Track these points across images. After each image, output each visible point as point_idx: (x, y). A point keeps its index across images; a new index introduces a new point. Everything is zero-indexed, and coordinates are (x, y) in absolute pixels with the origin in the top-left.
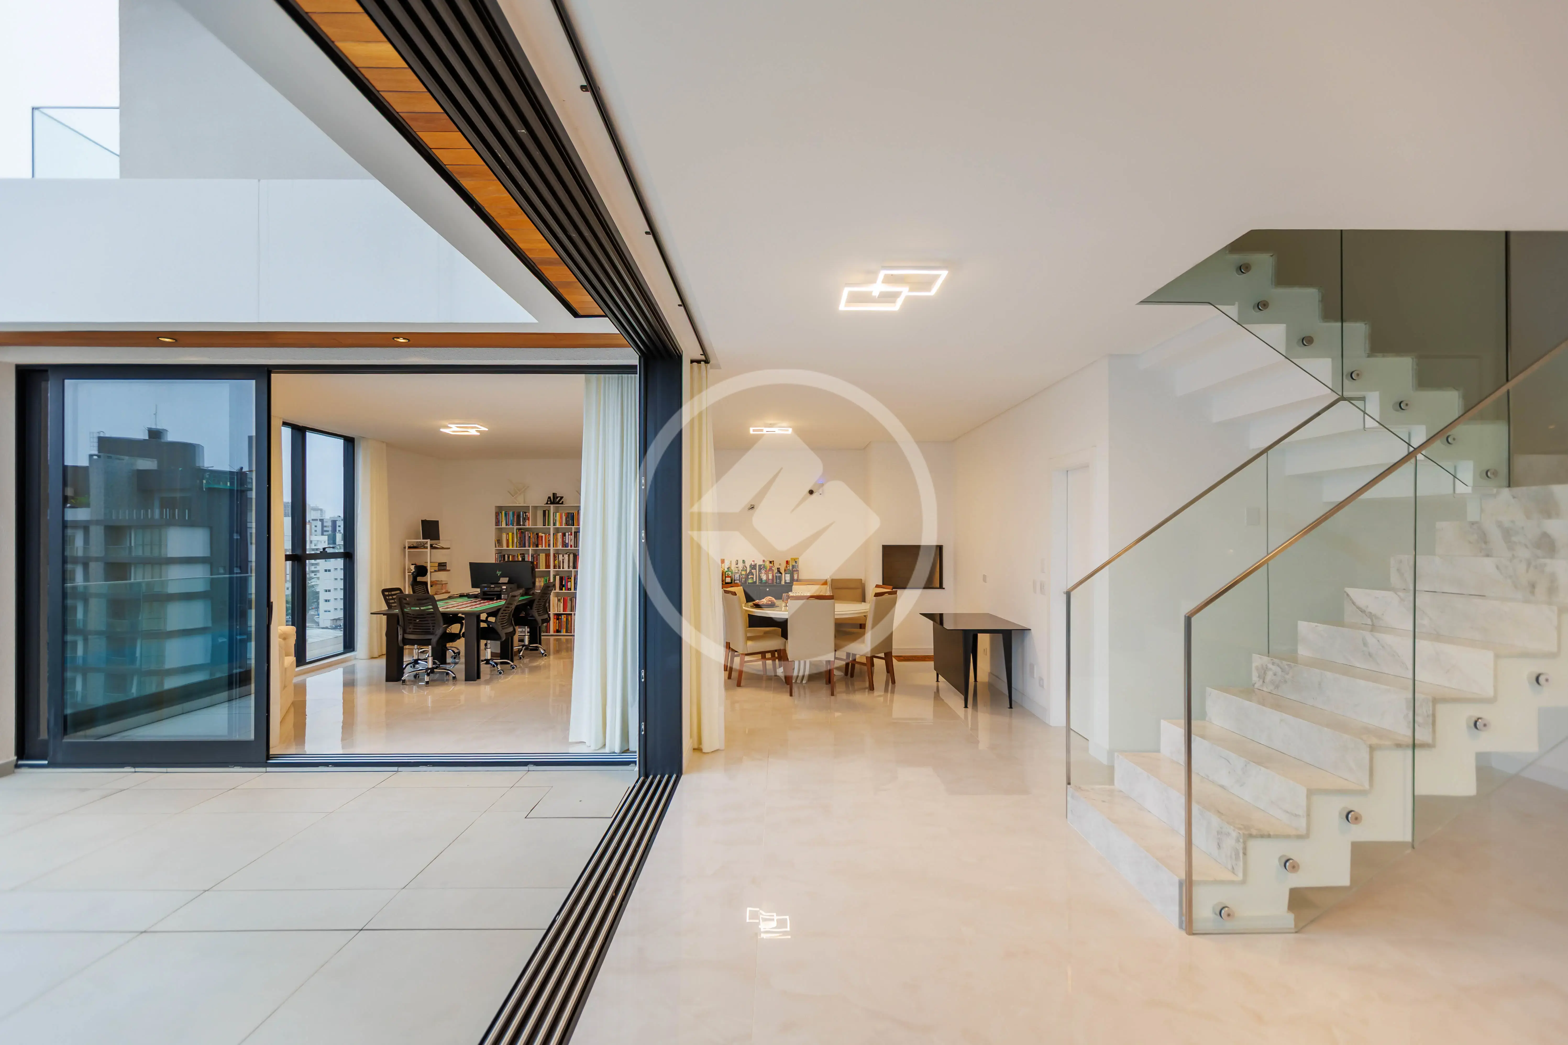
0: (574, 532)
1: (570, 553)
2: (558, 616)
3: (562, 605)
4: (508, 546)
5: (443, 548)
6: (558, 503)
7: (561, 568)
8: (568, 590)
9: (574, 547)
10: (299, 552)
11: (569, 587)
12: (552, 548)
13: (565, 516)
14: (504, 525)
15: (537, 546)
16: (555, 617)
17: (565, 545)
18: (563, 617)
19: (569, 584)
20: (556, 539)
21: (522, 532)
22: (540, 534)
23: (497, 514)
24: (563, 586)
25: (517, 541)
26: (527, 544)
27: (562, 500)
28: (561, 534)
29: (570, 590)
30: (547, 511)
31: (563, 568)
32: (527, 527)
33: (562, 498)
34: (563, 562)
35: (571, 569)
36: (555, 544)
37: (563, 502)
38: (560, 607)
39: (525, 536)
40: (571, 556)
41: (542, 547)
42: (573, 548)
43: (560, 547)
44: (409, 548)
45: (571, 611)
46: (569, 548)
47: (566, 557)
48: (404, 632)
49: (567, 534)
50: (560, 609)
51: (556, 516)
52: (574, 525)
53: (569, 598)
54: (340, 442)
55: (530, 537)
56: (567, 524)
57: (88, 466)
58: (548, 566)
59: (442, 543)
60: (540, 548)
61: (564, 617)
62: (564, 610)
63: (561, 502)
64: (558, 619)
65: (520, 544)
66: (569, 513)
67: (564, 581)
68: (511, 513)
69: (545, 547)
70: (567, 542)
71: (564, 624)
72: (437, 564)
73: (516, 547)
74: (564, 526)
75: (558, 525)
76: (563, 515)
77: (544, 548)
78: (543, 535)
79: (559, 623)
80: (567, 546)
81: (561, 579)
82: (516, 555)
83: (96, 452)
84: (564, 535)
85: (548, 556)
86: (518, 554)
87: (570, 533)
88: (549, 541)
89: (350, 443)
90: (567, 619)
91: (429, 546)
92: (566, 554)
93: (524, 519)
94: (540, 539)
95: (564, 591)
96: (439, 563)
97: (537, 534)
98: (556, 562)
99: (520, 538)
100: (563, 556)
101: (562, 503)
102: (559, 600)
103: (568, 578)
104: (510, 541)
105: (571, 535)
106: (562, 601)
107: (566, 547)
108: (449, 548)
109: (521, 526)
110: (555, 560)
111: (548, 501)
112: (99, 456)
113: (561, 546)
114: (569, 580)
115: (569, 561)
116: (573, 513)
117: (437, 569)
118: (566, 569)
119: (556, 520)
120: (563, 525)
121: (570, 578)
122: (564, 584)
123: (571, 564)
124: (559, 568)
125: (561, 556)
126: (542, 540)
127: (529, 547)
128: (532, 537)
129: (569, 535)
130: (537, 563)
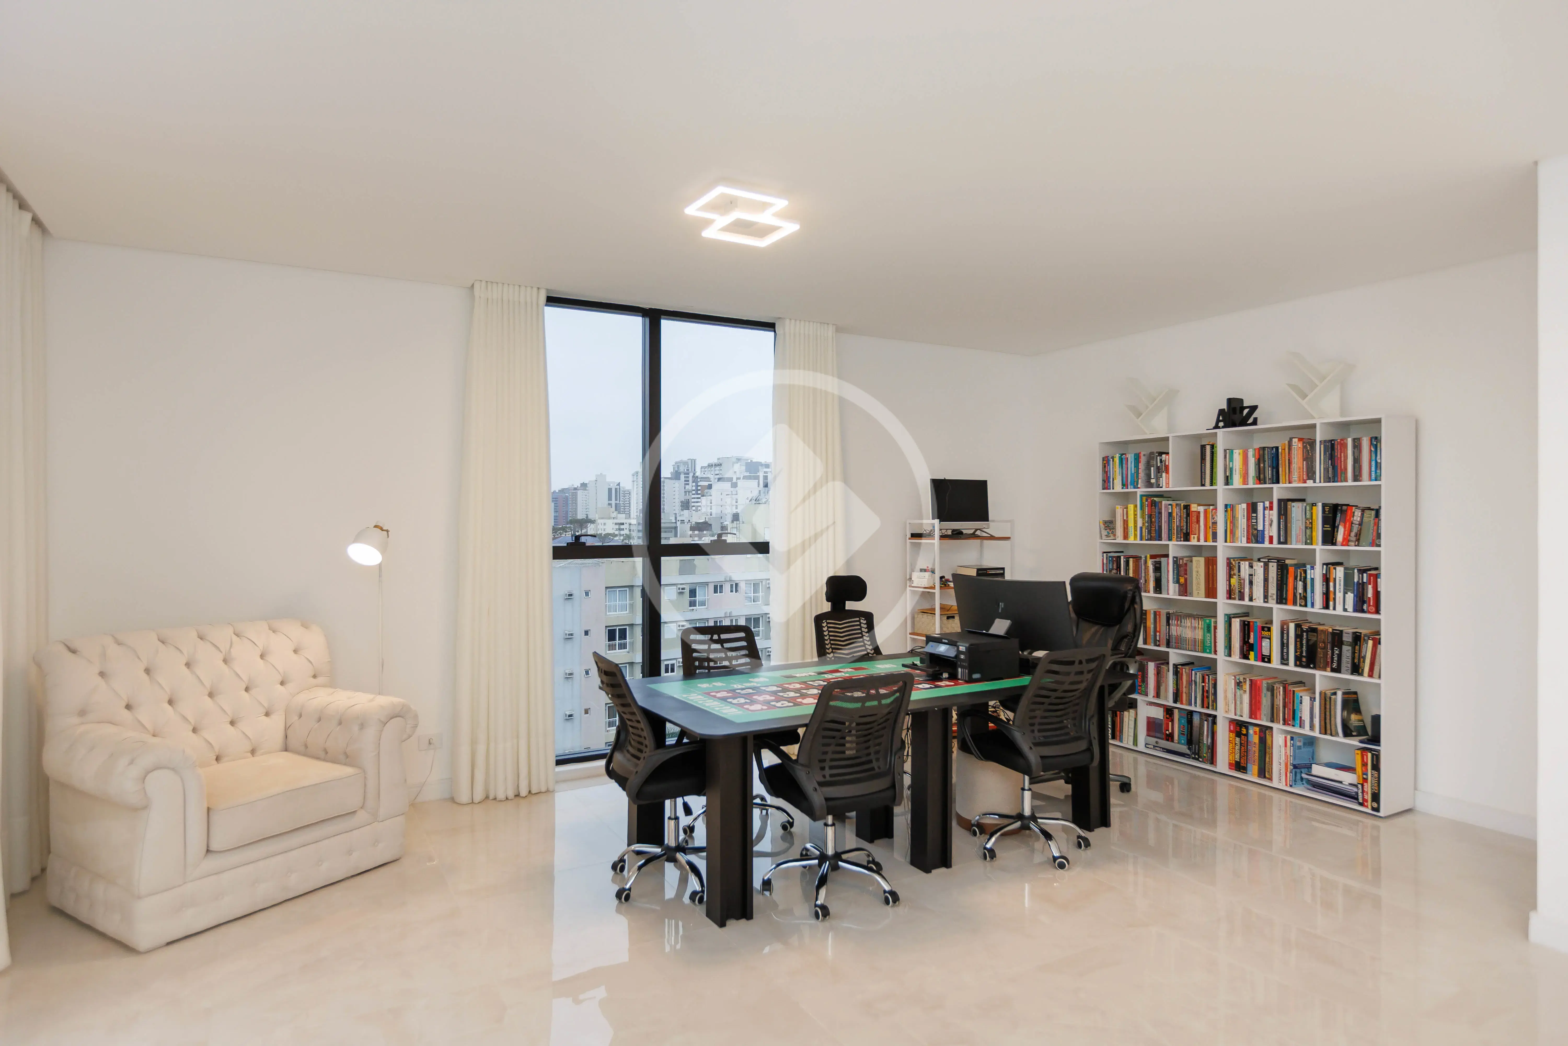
0: (1280, 501)
1: (1269, 560)
2: (1239, 728)
3: (1246, 698)
4: (1126, 537)
5: (992, 538)
6: (1243, 423)
7: (1247, 598)
8: (1263, 661)
9: (1280, 543)
11: (1265, 652)
12: (1220, 543)
13: (1254, 456)
14: (1118, 488)
15: (1187, 537)
16: (1232, 729)
17: (1255, 536)
18: (1251, 731)
19: (1265, 643)
20: (1232, 521)
21: (1152, 502)
22: (1194, 508)
23: (1106, 461)
24: (1251, 647)
25: (1143, 524)
26: (1164, 534)
27: (1254, 416)
28: (1244, 506)
29: (1269, 661)
30: (1208, 448)
31: (1251, 599)
32: (1164, 489)
33: (1254, 408)
34: (1251, 583)
35: (1271, 603)
36: (1230, 534)
37: (1255, 420)
38: (1241, 703)
39: (1160, 513)
40: (1273, 568)
41: (1199, 540)
42: (1275, 545)
43: (1242, 542)
44: (912, 536)
45: (1272, 721)
46: (1267, 544)
47: (1259, 568)
49: (1260, 507)
50: (1241, 710)
51: (1231, 460)
52: (1278, 482)
53: (1264, 685)
55: (1170, 514)
56: (1260, 479)
58: (1211, 591)
59: (993, 527)
60: (1194, 542)
61: (1255, 733)
62: (1253, 713)
63: (1251, 421)
64: (1239, 734)
65: (1150, 532)
66: (1264, 448)
67: (1252, 634)
68: (1131, 457)
69: (1206, 541)
70: (1260, 528)
71: (1254, 750)
72: (975, 571)
73: (1141, 539)
74: (1251, 485)
75: (1237, 482)
76: (1251, 453)
77: (1202, 543)
78: (1201, 509)
79: (1241, 744)
80: (1260, 539)
81: (1246, 628)
82: (1143, 559)
84: (1252, 508)
85: (1211, 563)
86: (1146, 557)
87: (1267, 504)
88: (1215, 523)
90: (1263, 741)
92: (1259, 560)
93: (1159, 470)
94: (1194, 519)
95: (1252, 661)
96: (978, 570)
97: (1187, 507)
98: (1234, 581)
99: (1150, 516)
100: (1251, 566)
101: (1253, 423)
102: (1239, 684)
103: (1263, 628)
104: (1131, 524)
105: (1271, 508)
106: (1247, 687)
107: (1257, 542)
108: (1008, 538)
109: (1152, 487)
110: (1230, 576)
111: (1218, 421)
113: (1244, 539)
114: (1265, 633)
115: (1266, 580)
116: (1277, 448)
118: (1259, 602)
119: (1231, 470)
120: (1251, 480)
121: (1269, 629)
122: (1251, 641)
123: (1273, 590)
124: (1242, 598)
125: (1245, 565)
126: (1198, 521)
127: (1170, 539)
128: (1174, 514)
129: (1265, 508)
130: (1186, 580)
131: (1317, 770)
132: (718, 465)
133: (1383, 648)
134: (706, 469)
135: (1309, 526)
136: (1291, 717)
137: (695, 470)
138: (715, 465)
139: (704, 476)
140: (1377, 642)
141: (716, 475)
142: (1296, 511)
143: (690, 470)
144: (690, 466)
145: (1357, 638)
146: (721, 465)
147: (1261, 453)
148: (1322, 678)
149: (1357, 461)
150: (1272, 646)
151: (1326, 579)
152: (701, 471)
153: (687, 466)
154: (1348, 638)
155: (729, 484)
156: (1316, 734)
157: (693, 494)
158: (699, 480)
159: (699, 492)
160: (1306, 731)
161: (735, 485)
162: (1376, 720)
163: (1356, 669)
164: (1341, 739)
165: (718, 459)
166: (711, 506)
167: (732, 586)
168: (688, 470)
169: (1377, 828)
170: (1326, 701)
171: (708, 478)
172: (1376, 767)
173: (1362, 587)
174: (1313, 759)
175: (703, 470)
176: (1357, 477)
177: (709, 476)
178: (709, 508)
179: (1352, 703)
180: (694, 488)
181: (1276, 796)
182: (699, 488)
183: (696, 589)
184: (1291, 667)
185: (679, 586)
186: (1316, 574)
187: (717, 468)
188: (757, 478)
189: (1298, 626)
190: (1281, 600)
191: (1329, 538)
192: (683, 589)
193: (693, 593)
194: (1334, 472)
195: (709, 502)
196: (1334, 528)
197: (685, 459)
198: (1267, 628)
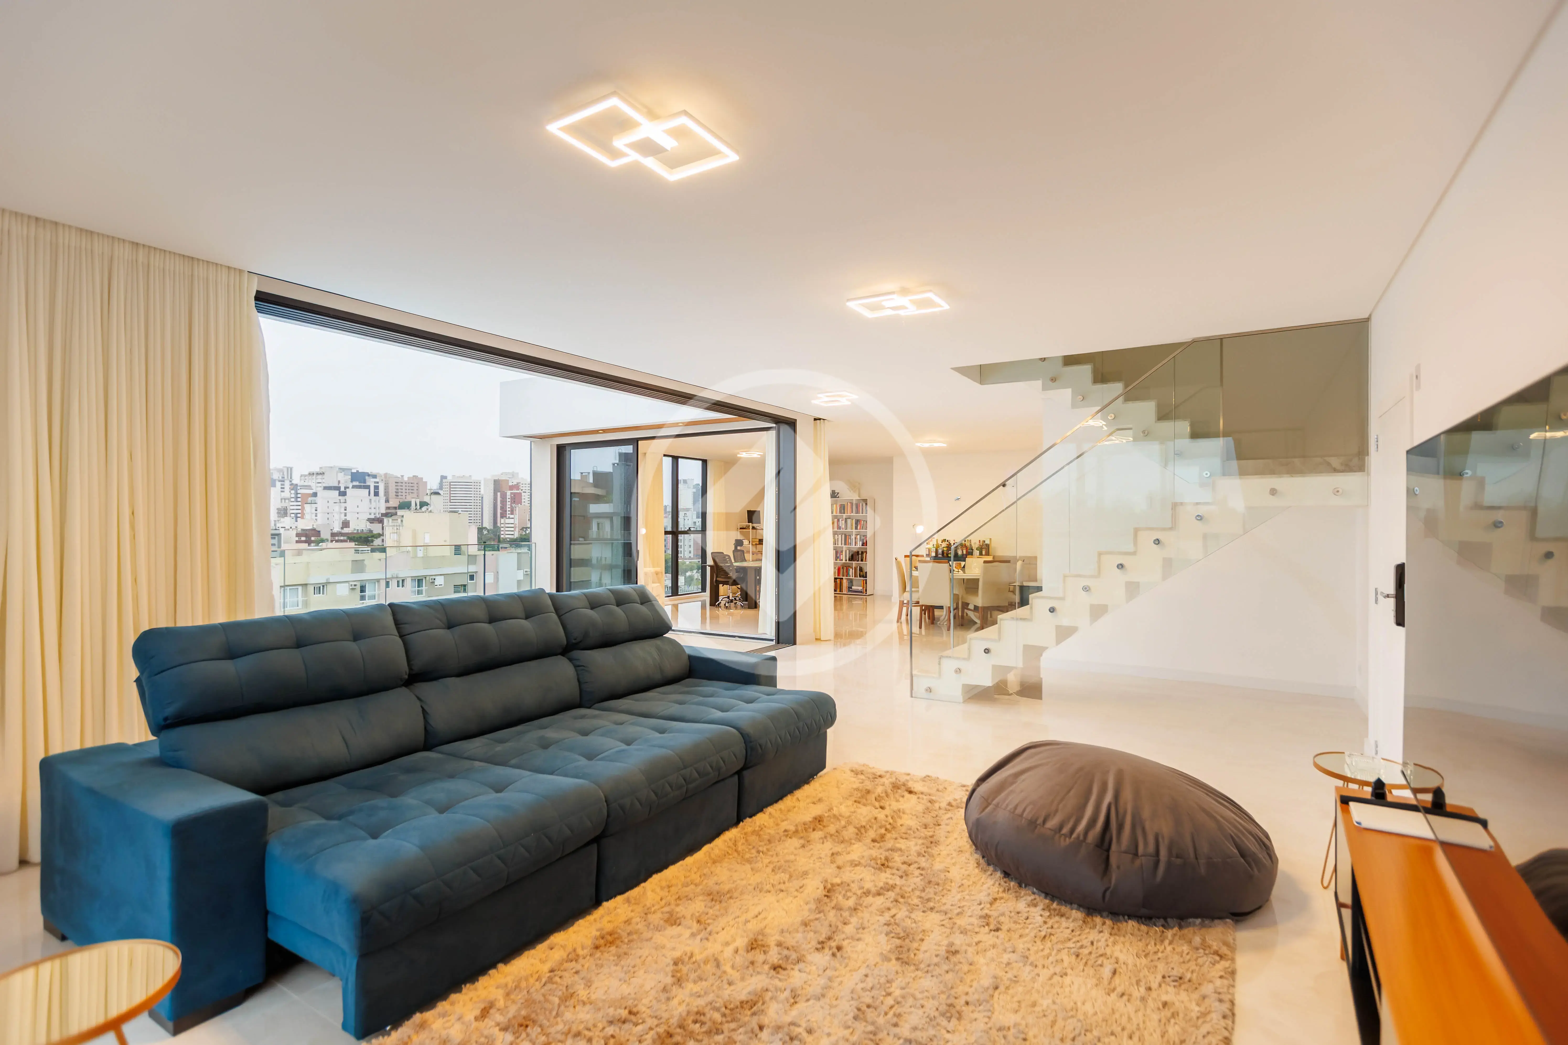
0: (845, 519)
1: (843, 534)
2: (835, 580)
5: (760, 529)
6: (836, 497)
7: (837, 544)
8: (841, 561)
10: (675, 530)
17: (839, 528)
24: (838, 558)
27: (838, 495)
28: (836, 519)
33: (838, 493)
35: (843, 545)
38: (835, 573)
40: (843, 536)
42: (844, 530)
43: (836, 530)
44: (741, 528)
46: (842, 530)
47: (840, 536)
48: (717, 577)
52: (844, 513)
54: (700, 462)
56: (840, 512)
57: (610, 473)
59: (761, 526)
61: (839, 580)
67: (838, 554)
70: (840, 526)
71: (839, 585)
72: (758, 539)
74: (838, 514)
75: (835, 513)
76: (838, 505)
83: (617, 462)
84: (838, 521)
87: (842, 519)
89: (705, 462)
90: (841, 582)
91: (751, 527)
92: (840, 534)
95: (838, 561)
101: (838, 497)
106: (837, 568)
112: (618, 464)
116: (844, 504)
117: (758, 543)
118: (840, 545)
119: (834, 509)
123: (843, 542)
129: (842, 521)
131: (853, 587)
132: (321, 474)
133: (868, 554)
134: (306, 478)
135: (852, 525)
136: (847, 575)
137: (291, 478)
138: (317, 474)
139: (305, 484)
140: (866, 553)
141: (318, 483)
142: (849, 521)
143: (286, 478)
144: (285, 473)
145: (862, 553)
146: (324, 473)
147: (841, 505)
148: (854, 563)
149: (862, 509)
150: (843, 557)
151: (856, 538)
152: (301, 480)
153: (282, 473)
154: (860, 553)
155: (337, 492)
156: (853, 578)
157: (292, 502)
158: (299, 488)
159: (299, 499)
160: (851, 577)
161: (343, 494)
162: (866, 572)
163: (862, 560)
164: (859, 578)
165: (321, 468)
166: (346, 513)
167: (398, 582)
168: (283, 478)
169: (866, 598)
170: (856, 569)
171: (310, 486)
172: (866, 583)
173: (863, 540)
174: (852, 585)
175: (303, 478)
176: (862, 513)
177: (309, 484)
178: (343, 515)
179: (861, 569)
180: (293, 496)
181: (844, 596)
182: (299, 495)
183: (365, 586)
184: (848, 562)
185: (351, 583)
186: (853, 537)
187: (320, 477)
188: (368, 487)
189: (849, 551)
190: (845, 544)
191: (856, 528)
192: (355, 585)
193: (363, 589)
194: (857, 512)
195: (343, 509)
196: (857, 526)
197: (281, 467)
198: (842, 552)
